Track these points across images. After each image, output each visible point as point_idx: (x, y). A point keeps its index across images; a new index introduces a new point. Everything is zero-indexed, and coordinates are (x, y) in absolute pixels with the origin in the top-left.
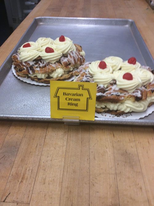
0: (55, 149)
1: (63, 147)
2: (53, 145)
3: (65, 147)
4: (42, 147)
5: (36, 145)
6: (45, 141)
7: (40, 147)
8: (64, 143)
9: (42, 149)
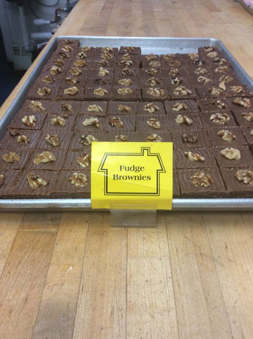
0: (154, 318)
1: (169, 311)
2: (146, 307)
3: (173, 313)
4: (124, 315)
5: (110, 310)
6: (128, 300)
7: (120, 314)
8: (169, 302)
9: (124, 320)
